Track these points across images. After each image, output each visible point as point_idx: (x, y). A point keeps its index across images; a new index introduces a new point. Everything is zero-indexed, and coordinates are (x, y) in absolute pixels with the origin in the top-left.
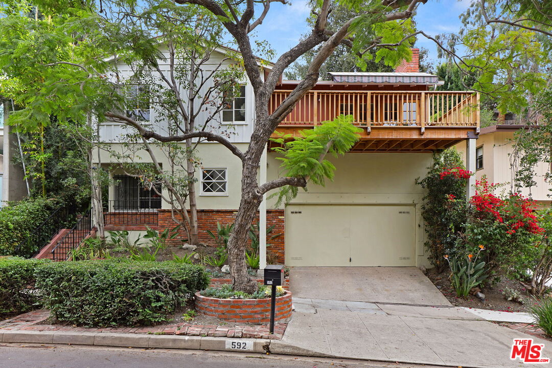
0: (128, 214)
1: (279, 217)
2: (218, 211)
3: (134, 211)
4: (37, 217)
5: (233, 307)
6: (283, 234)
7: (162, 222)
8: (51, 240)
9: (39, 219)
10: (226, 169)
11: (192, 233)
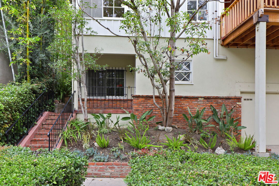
0: (97, 100)
1: (237, 103)
2: (186, 98)
3: (103, 98)
4: (26, 99)
6: (240, 118)
7: (136, 106)
8: (37, 122)
9: (27, 101)
10: (191, 61)
11: (169, 116)
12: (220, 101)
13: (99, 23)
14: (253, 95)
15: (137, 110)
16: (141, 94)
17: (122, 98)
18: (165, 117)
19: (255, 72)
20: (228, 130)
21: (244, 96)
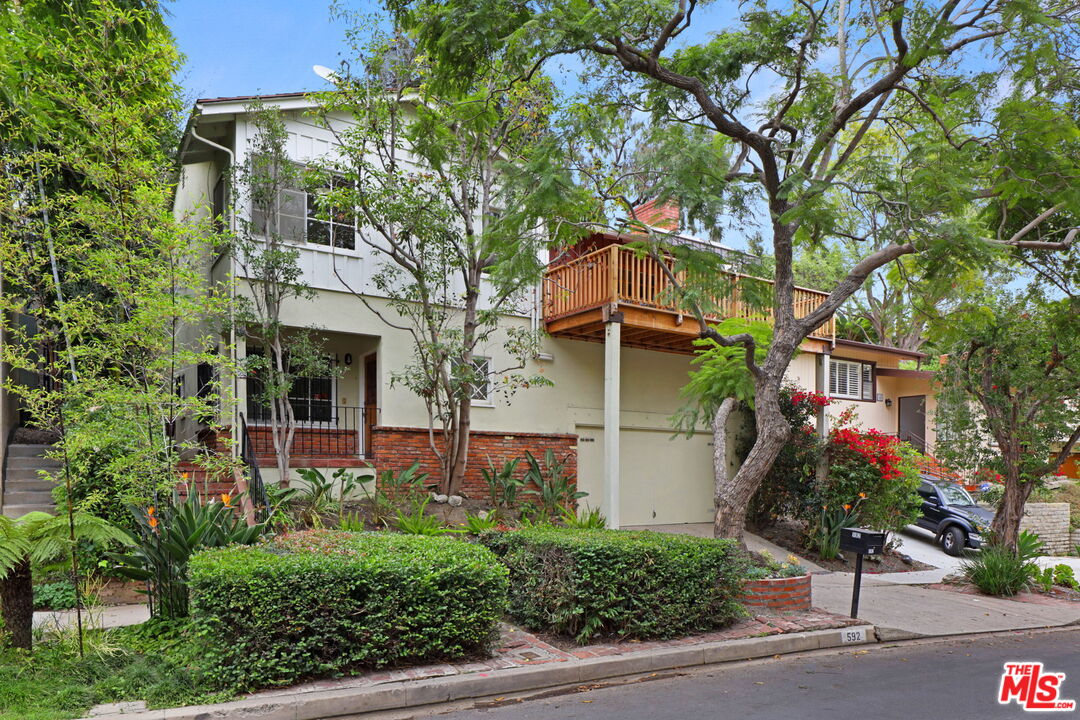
1: (571, 447)
5: (786, 589)
6: (576, 476)
7: (383, 451)
10: (490, 358)
11: (456, 473)
12: (541, 442)
13: (366, 304)
14: (600, 431)
15: (385, 460)
16: (394, 425)
17: (325, 425)
18: (448, 475)
19: (604, 379)
20: (560, 499)
21: (582, 434)
